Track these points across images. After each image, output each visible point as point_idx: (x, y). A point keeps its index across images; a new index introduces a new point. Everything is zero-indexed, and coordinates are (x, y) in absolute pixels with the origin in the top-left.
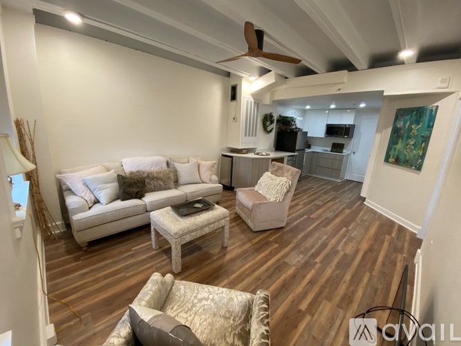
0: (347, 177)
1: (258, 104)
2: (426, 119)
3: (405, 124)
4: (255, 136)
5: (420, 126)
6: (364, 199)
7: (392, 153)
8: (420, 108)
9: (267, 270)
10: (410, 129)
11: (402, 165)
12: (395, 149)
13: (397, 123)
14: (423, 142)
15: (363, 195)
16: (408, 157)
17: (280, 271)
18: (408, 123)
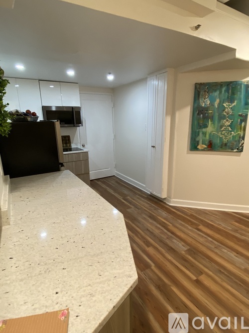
2: (242, 95)
3: (212, 102)
5: (234, 104)
11: (219, 151)
13: (200, 101)
14: (241, 121)
16: (225, 140)
18: (218, 101)
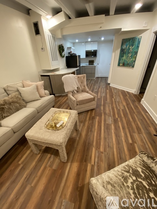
0: (96, 76)
1: (54, 37)
2: (136, 43)
3: (126, 46)
4: (57, 60)
5: (133, 47)
6: (109, 84)
7: (121, 61)
8: (134, 38)
9: (105, 132)
10: (129, 49)
11: (126, 67)
12: (122, 59)
13: (123, 46)
14: (135, 54)
15: (109, 82)
16: (128, 62)
17: (109, 129)
18: (128, 46)
